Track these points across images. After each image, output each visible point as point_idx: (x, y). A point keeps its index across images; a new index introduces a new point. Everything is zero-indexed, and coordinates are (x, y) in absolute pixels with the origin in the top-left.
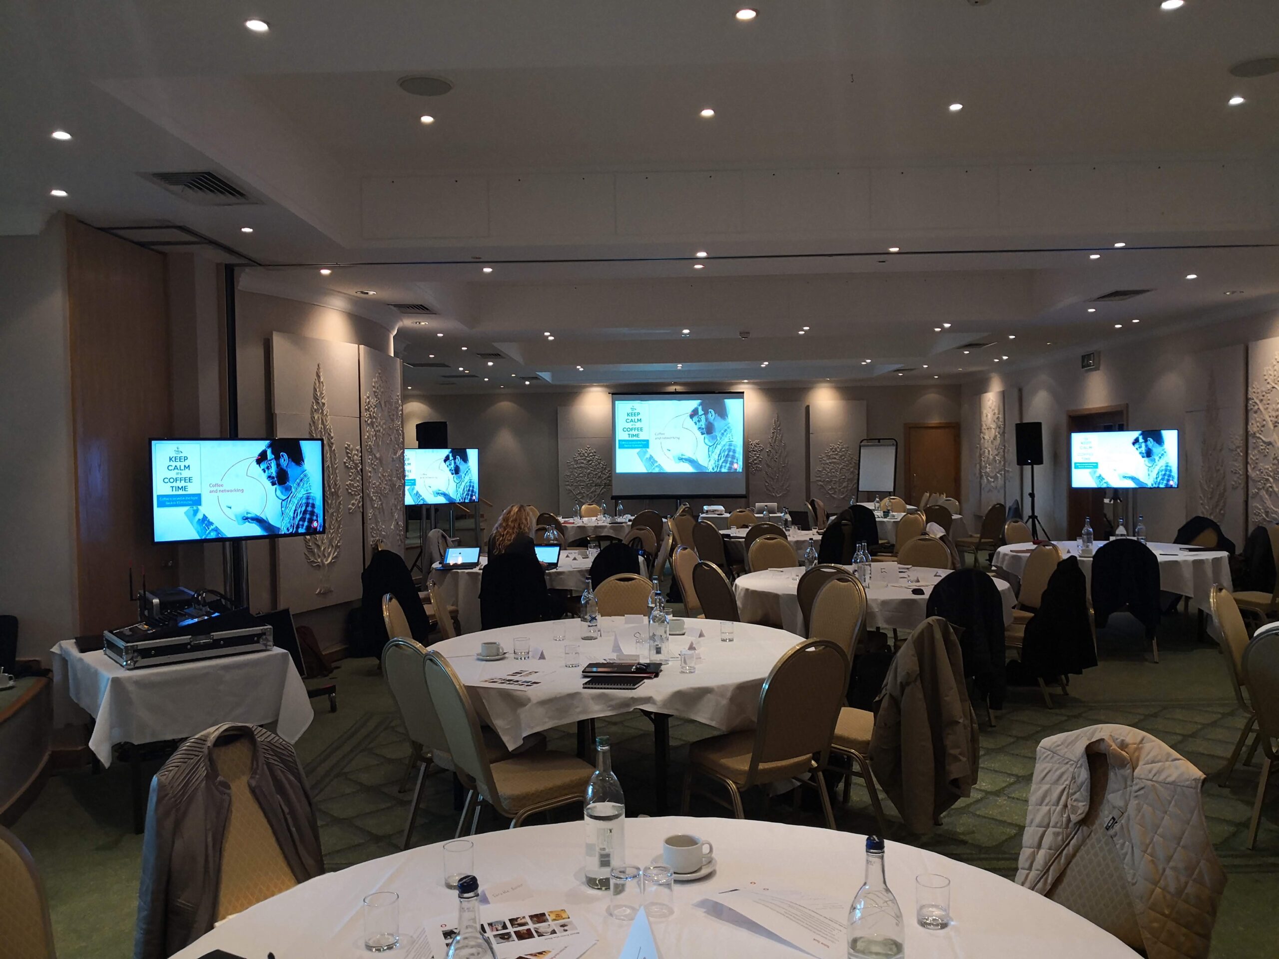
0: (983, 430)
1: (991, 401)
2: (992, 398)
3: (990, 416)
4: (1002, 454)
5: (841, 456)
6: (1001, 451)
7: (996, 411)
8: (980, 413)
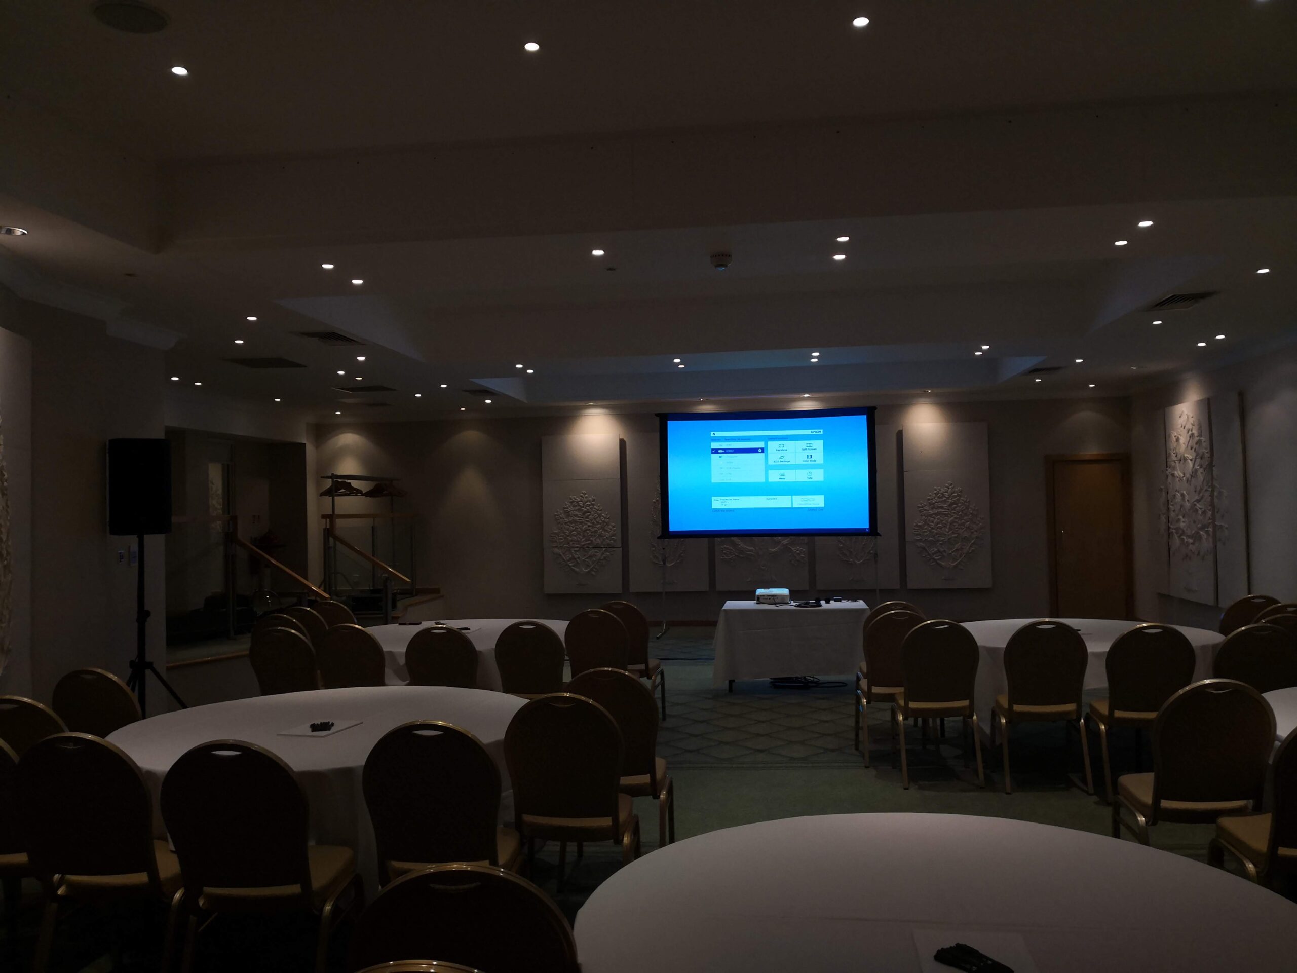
0: (1173, 463)
1: (1184, 417)
2: (1186, 412)
3: (1183, 440)
4: (1209, 499)
5: (951, 504)
6: (1207, 494)
7: (1195, 432)
8: (1166, 437)
